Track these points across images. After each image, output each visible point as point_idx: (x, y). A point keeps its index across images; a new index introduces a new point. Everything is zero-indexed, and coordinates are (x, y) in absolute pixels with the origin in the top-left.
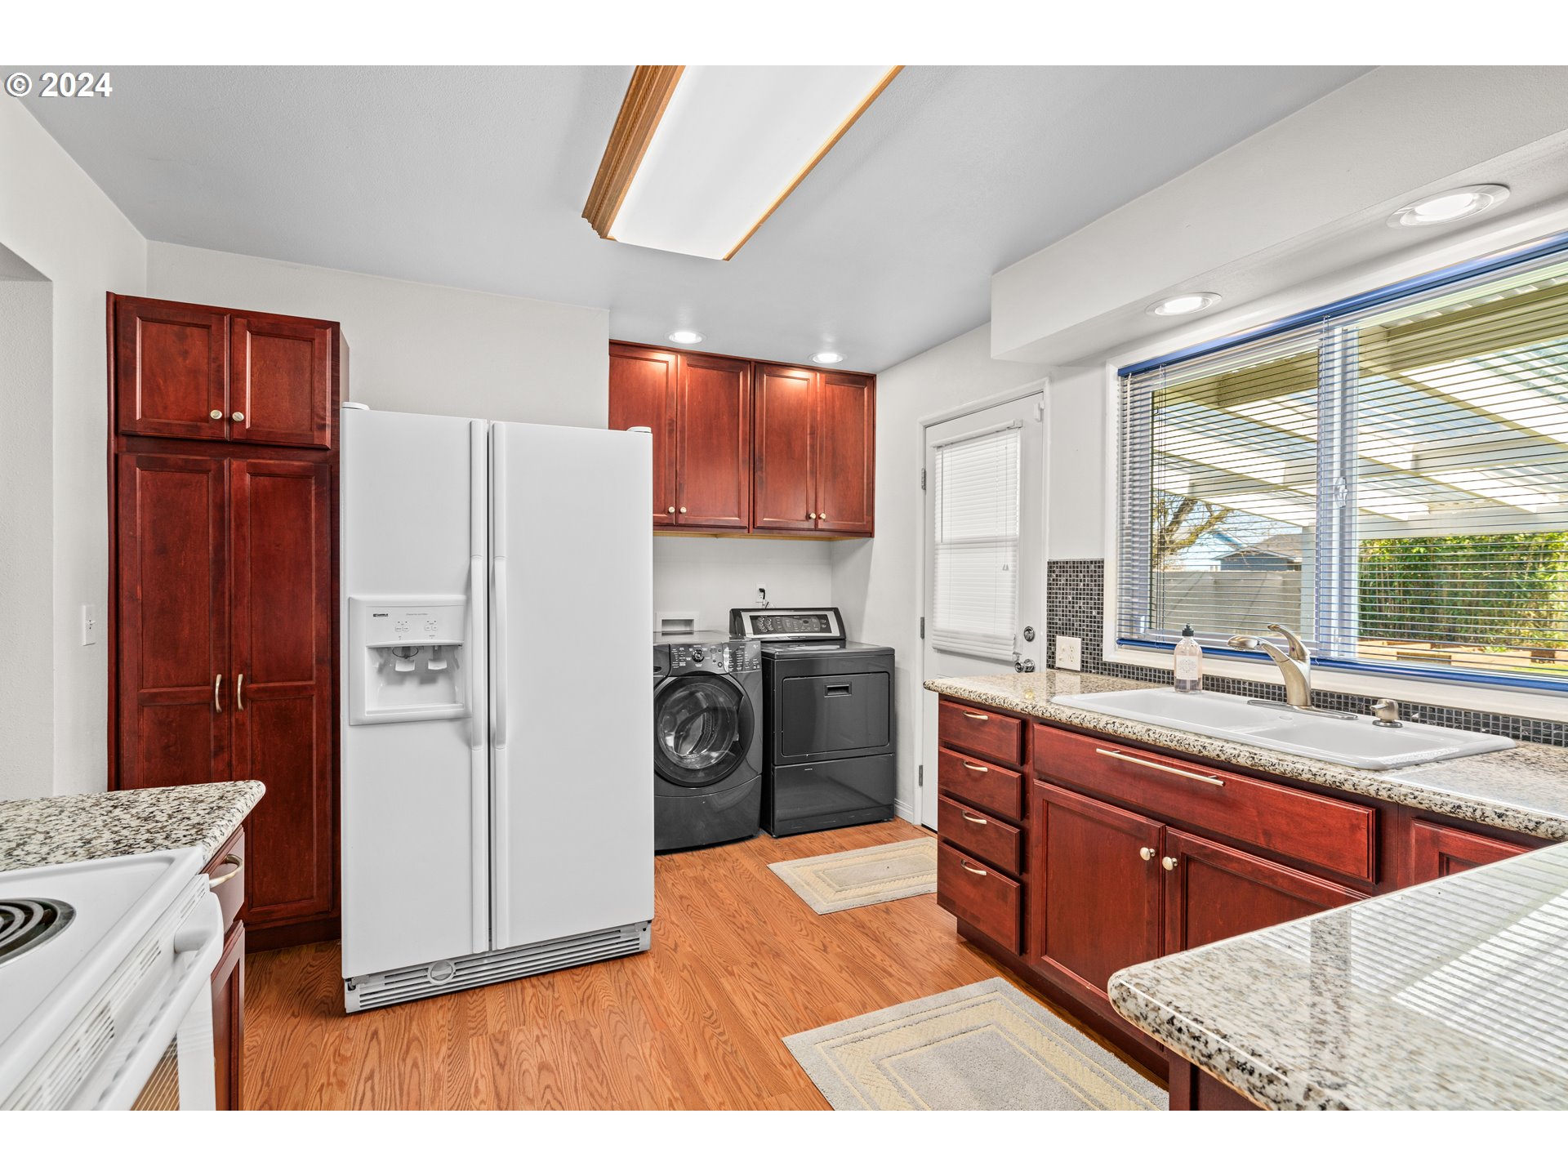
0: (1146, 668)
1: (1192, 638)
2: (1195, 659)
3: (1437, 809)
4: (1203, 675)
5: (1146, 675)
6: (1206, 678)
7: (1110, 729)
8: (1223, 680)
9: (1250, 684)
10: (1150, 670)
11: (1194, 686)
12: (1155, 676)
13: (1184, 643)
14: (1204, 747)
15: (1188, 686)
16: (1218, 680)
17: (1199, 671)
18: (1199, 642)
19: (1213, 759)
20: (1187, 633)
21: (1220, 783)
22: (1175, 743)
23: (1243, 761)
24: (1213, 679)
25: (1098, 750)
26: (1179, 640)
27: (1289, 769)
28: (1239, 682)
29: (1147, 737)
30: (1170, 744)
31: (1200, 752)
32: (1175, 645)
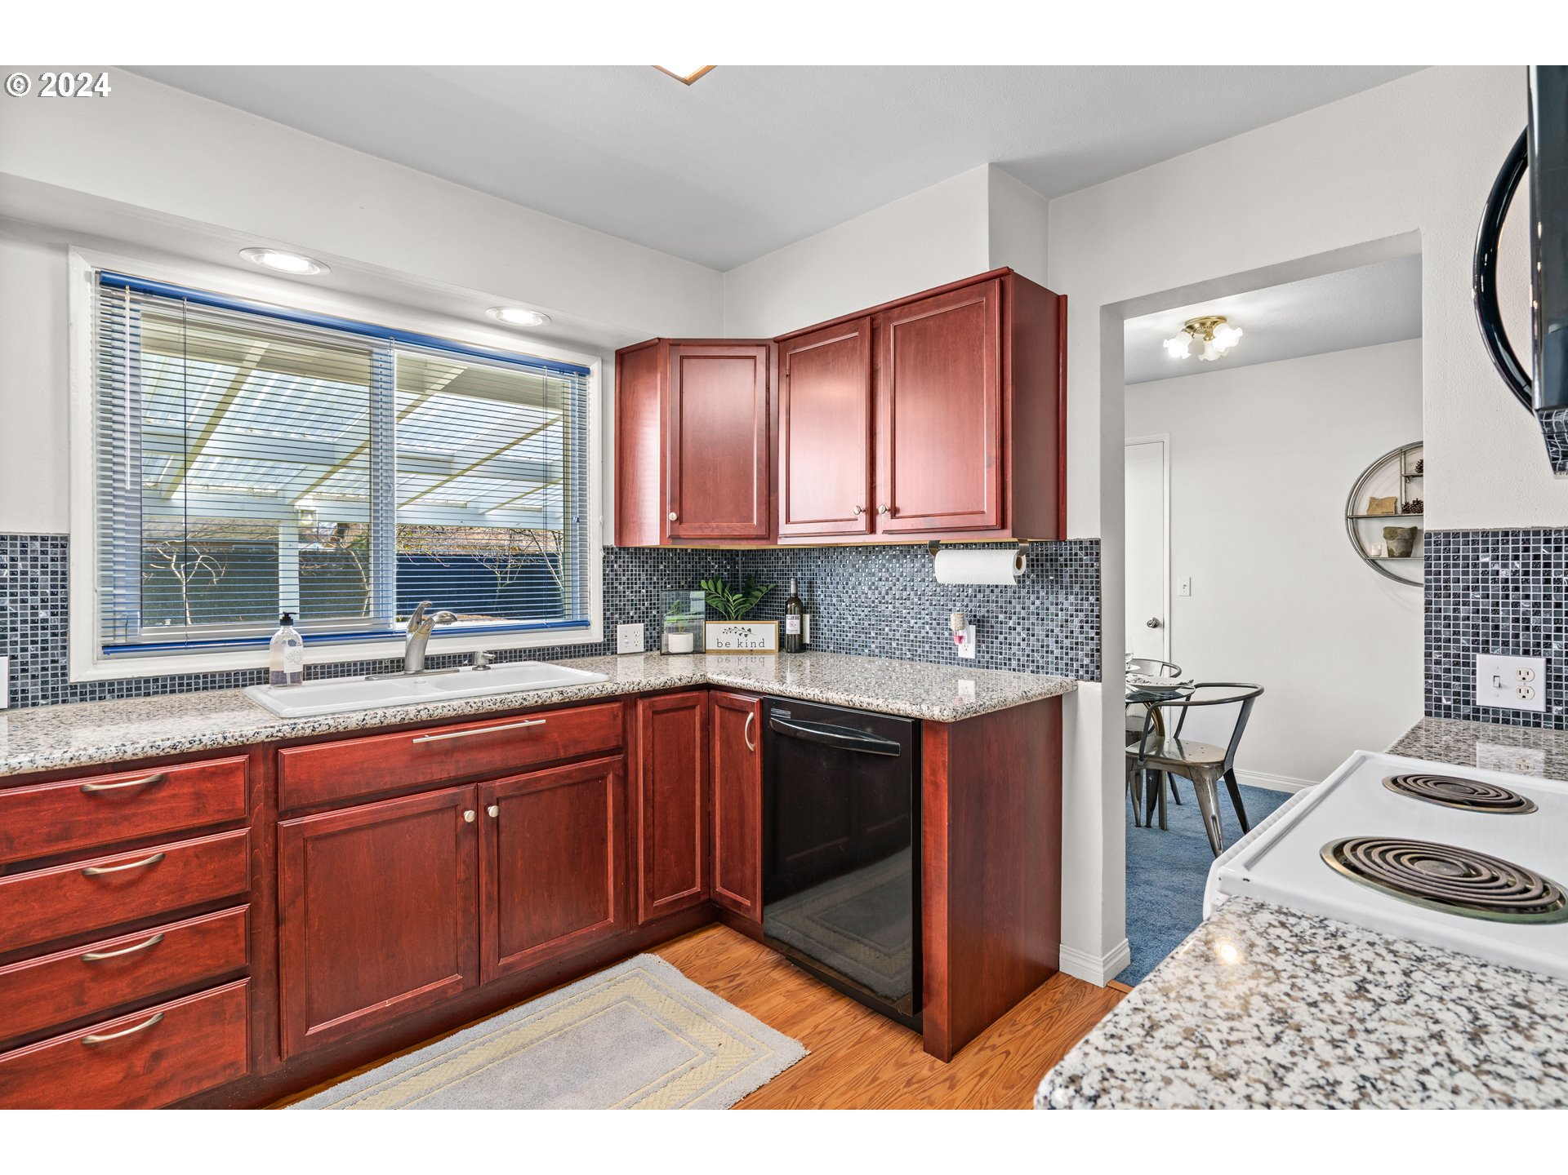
1: (291, 627)
2: (294, 650)
3: (657, 687)
4: (305, 665)
6: (308, 667)
7: (424, 715)
11: (296, 679)
13: (281, 634)
14: (525, 699)
17: (301, 661)
18: (300, 631)
19: (531, 707)
20: (284, 623)
21: (544, 721)
22: (498, 704)
23: (556, 699)
25: (415, 741)
26: (273, 633)
29: (469, 709)
30: (493, 707)
31: (522, 703)
32: (269, 639)
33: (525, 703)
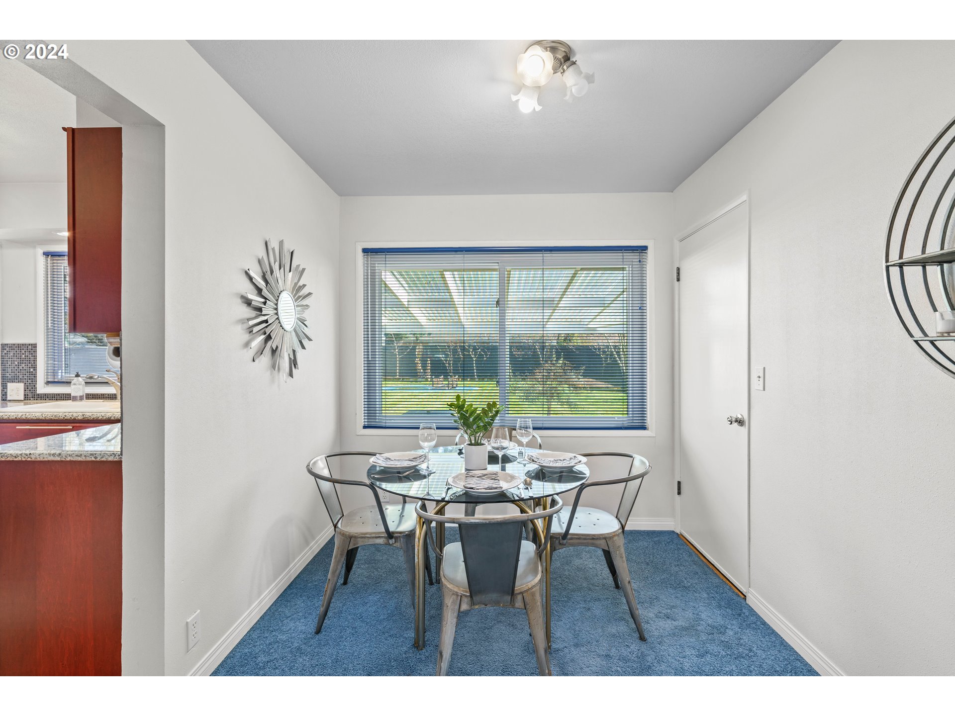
0: (61, 394)
1: (80, 378)
2: (81, 387)
4: (86, 394)
5: (61, 397)
8: (97, 395)
9: (108, 395)
10: (63, 395)
11: (81, 398)
12: (66, 397)
13: (75, 380)
14: (66, 416)
15: (78, 399)
16: (95, 395)
17: (83, 391)
18: (83, 379)
19: (69, 420)
20: (77, 375)
23: (80, 418)
24: (93, 395)
26: (73, 380)
27: (95, 417)
28: (104, 395)
31: (64, 418)
32: (71, 382)
33: (66, 418)
